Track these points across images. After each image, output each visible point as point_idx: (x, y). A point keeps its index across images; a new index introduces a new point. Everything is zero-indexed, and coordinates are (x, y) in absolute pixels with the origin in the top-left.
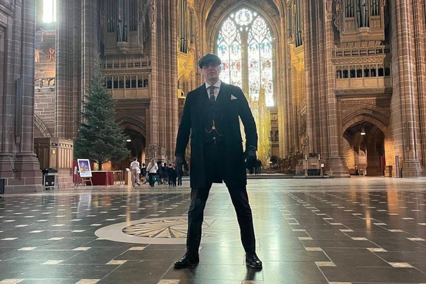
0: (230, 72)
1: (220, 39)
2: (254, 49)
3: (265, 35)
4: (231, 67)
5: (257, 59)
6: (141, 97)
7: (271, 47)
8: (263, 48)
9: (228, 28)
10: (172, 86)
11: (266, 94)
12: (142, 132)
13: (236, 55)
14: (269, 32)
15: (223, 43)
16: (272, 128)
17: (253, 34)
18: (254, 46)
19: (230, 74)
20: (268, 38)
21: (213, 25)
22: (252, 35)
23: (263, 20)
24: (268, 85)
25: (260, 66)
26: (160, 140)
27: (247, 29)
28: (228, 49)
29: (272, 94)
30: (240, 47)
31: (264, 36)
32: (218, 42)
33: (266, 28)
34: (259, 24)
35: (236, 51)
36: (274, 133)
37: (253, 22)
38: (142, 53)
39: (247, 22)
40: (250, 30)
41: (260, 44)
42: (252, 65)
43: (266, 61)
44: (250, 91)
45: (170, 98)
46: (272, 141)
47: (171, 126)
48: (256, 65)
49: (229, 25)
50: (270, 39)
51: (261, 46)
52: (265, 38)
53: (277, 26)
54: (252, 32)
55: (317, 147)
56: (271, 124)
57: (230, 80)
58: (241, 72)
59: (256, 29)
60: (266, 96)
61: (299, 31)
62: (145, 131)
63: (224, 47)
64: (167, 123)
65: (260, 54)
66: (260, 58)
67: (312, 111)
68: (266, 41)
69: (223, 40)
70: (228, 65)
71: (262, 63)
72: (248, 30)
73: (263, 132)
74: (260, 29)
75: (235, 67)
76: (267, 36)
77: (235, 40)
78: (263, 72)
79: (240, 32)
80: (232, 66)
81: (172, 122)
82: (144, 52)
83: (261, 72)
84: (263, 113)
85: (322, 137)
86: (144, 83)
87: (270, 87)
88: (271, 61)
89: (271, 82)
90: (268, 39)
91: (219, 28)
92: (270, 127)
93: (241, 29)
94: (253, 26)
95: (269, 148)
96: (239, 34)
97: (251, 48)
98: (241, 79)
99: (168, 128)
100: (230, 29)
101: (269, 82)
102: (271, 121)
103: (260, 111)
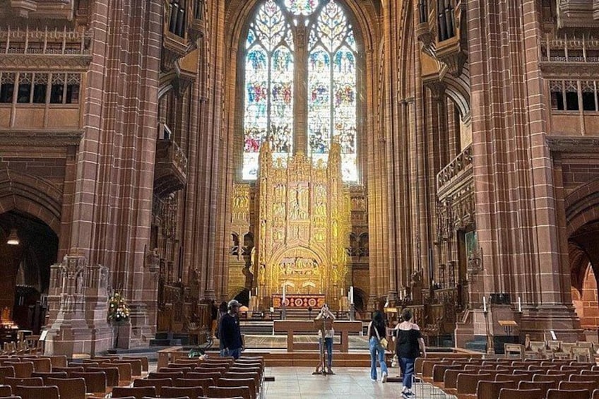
0: (269, 105)
1: (251, 38)
2: (320, 63)
3: (345, 38)
4: (272, 96)
5: (326, 82)
6: (57, 130)
7: (355, 62)
8: (339, 62)
9: (268, 19)
10: (143, 106)
11: (342, 155)
12: (51, 223)
13: (282, 72)
14: (352, 32)
15: (257, 47)
16: (354, 227)
17: (320, 35)
18: (320, 57)
19: (269, 111)
20: (349, 44)
21: (239, 8)
22: (316, 35)
23: (340, 9)
24: (348, 138)
25: (332, 98)
26: (99, 245)
27: (307, 23)
28: (266, 59)
29: (354, 156)
30: (292, 57)
31: (341, 39)
32: (248, 45)
33: (344, 23)
34: (332, 15)
35: (284, 63)
36: (358, 239)
37: (319, 10)
38: (71, 17)
39: (307, 10)
40: (314, 26)
41: (331, 55)
42: (314, 95)
43: (343, 88)
44: (309, 148)
45: (136, 136)
46: (354, 255)
47: (132, 208)
48: (324, 95)
49: (270, 14)
50: (354, 46)
51: (335, 58)
52: (344, 43)
53: (369, 20)
54: (318, 29)
55: (506, 278)
56: (352, 218)
57: (269, 124)
58: (292, 107)
59: (326, 25)
60: (343, 161)
61: (446, 6)
62: (59, 219)
63: (258, 56)
64: (120, 201)
65: (332, 75)
66: (332, 81)
67: (491, 188)
68: (344, 49)
69: (258, 41)
70: (266, 92)
71: (335, 93)
72: (310, 24)
73: (336, 235)
74: (334, 25)
75: (280, 97)
76: (347, 40)
77: (283, 43)
78: (337, 110)
79: (292, 26)
80: (274, 94)
81: (137, 197)
82: (75, 15)
83: (332, 110)
84: (335, 193)
85: (518, 252)
86: (67, 93)
87: (352, 142)
88: (354, 90)
89: (353, 132)
90: (349, 47)
91: (251, 17)
92: (350, 226)
93: (295, 22)
94: (319, 18)
95: (346, 270)
96: (289, 32)
97: (314, 61)
98: (291, 120)
99: (123, 214)
100: (272, 20)
101: (349, 132)
102: (353, 212)
103: (329, 192)
